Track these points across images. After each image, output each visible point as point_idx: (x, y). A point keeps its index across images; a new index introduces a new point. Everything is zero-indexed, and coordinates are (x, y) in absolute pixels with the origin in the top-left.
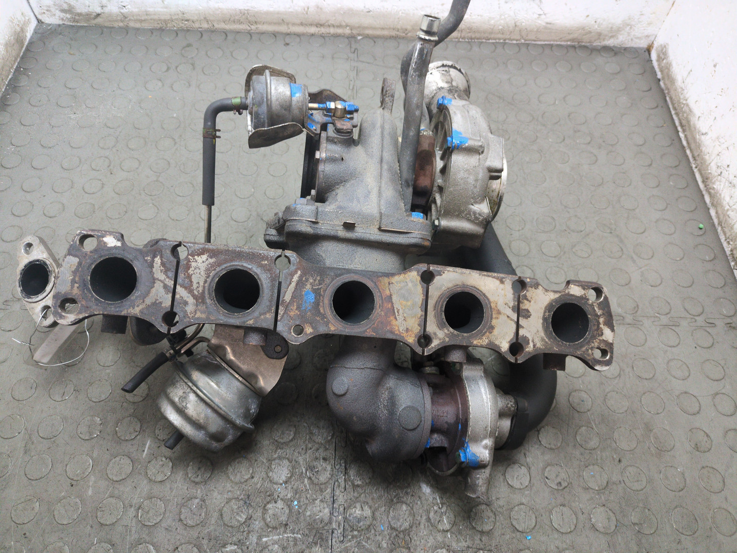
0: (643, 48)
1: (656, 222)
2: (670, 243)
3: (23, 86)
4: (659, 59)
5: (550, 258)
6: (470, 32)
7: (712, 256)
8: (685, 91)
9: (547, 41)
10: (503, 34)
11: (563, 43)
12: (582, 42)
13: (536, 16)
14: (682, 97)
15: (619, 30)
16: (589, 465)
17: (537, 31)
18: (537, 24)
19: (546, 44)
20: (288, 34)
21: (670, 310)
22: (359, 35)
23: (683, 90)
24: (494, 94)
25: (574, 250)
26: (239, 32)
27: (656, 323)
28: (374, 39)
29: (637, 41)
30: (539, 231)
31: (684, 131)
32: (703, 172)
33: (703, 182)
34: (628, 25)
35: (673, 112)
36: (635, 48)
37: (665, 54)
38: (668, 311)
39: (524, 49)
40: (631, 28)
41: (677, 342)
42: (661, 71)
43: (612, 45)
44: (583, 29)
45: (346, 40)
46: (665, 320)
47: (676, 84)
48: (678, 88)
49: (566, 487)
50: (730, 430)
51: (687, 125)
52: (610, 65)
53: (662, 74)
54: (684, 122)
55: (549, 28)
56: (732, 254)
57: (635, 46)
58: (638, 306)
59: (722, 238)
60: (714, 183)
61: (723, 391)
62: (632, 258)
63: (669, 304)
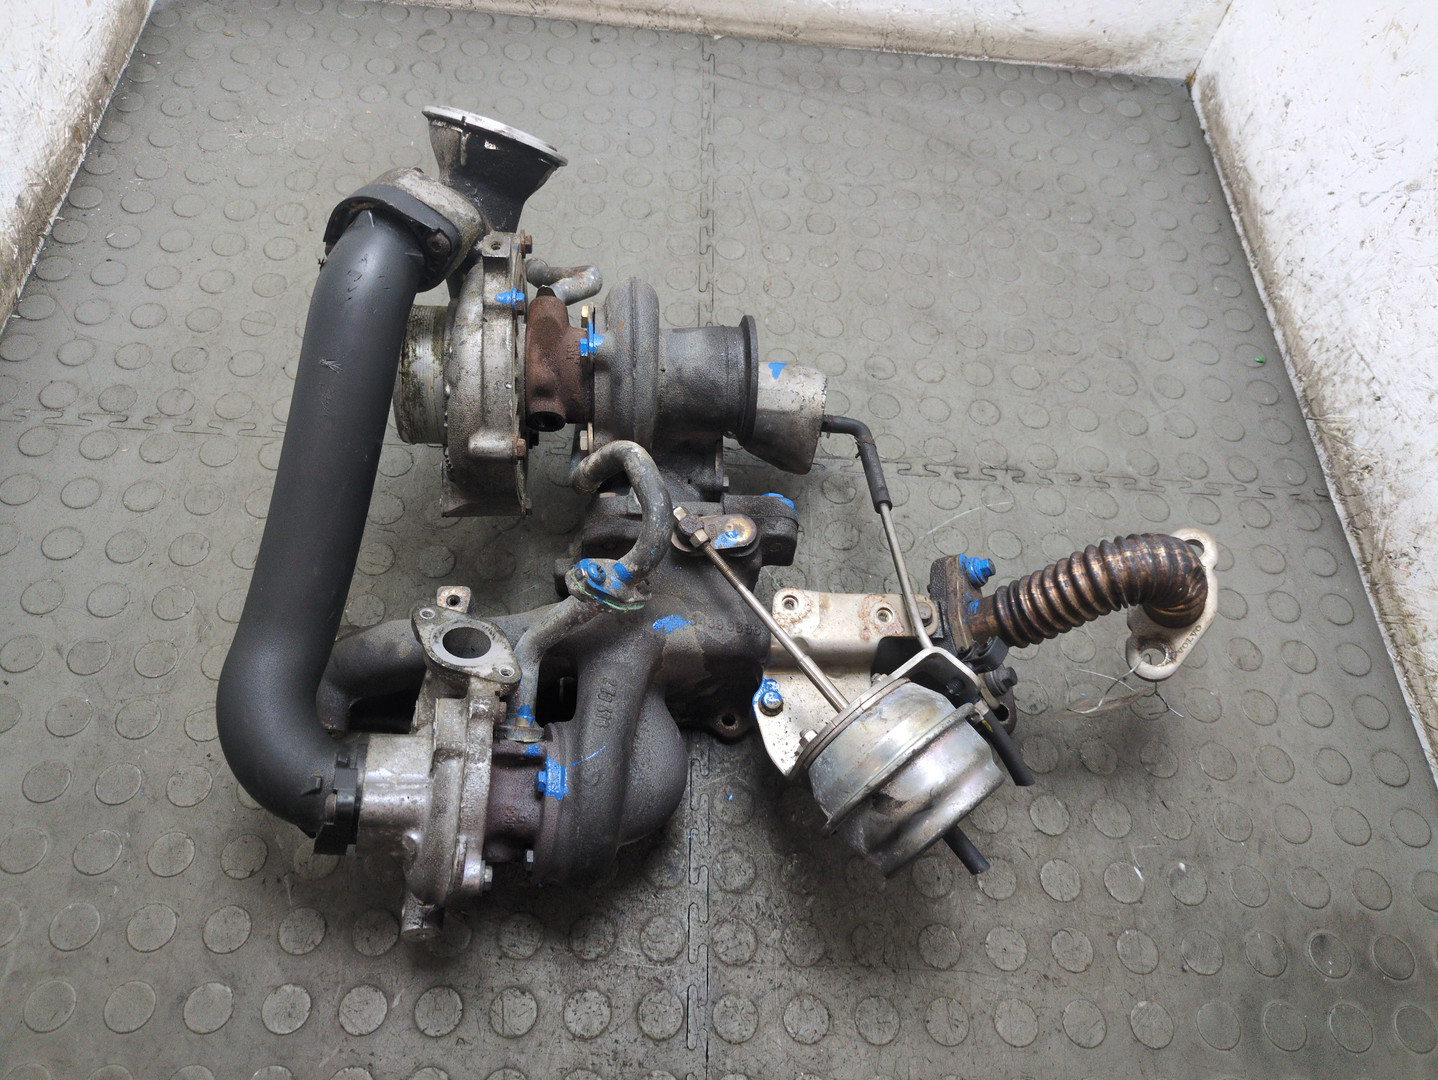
0: (1179, 80)
1: (1190, 345)
2: (1210, 376)
3: (147, 83)
4: (1205, 98)
5: (1025, 391)
6: (900, 38)
7: (1275, 399)
8: (1243, 147)
9: (1026, 60)
10: (954, 44)
11: (1050, 65)
12: (1082, 65)
13: (1011, 16)
14: (1237, 157)
15: (1141, 48)
16: (1079, 683)
17: (1009, 42)
18: (1010, 30)
19: (1023, 66)
20: (598, 24)
21: (1208, 472)
22: (717, 32)
23: (1239, 146)
24: (939, 140)
25: (1061, 380)
26: (514, 16)
27: (1184, 490)
28: (743, 40)
29: (1170, 67)
30: (1008, 350)
31: (1239, 211)
32: (1266, 273)
33: (1266, 288)
34: (1156, 40)
35: (1223, 182)
36: (1166, 79)
37: (1213, 89)
38: (1204, 473)
39: (987, 72)
40: (1161, 45)
41: (1216, 519)
42: (1207, 118)
43: (1130, 73)
44: (1085, 42)
45: (696, 40)
46: (1198, 486)
47: (1229, 137)
48: (1232, 142)
49: (1044, 711)
50: (1288, 642)
51: (1243, 202)
52: (1128, 105)
53: (1208, 122)
54: (1240, 197)
55: (1028, 39)
56: (1305, 396)
57: (1166, 76)
58: (1158, 465)
59: (1291, 372)
60: (1281, 289)
61: (1282, 588)
62: (1151, 395)
63: (1205, 463)
